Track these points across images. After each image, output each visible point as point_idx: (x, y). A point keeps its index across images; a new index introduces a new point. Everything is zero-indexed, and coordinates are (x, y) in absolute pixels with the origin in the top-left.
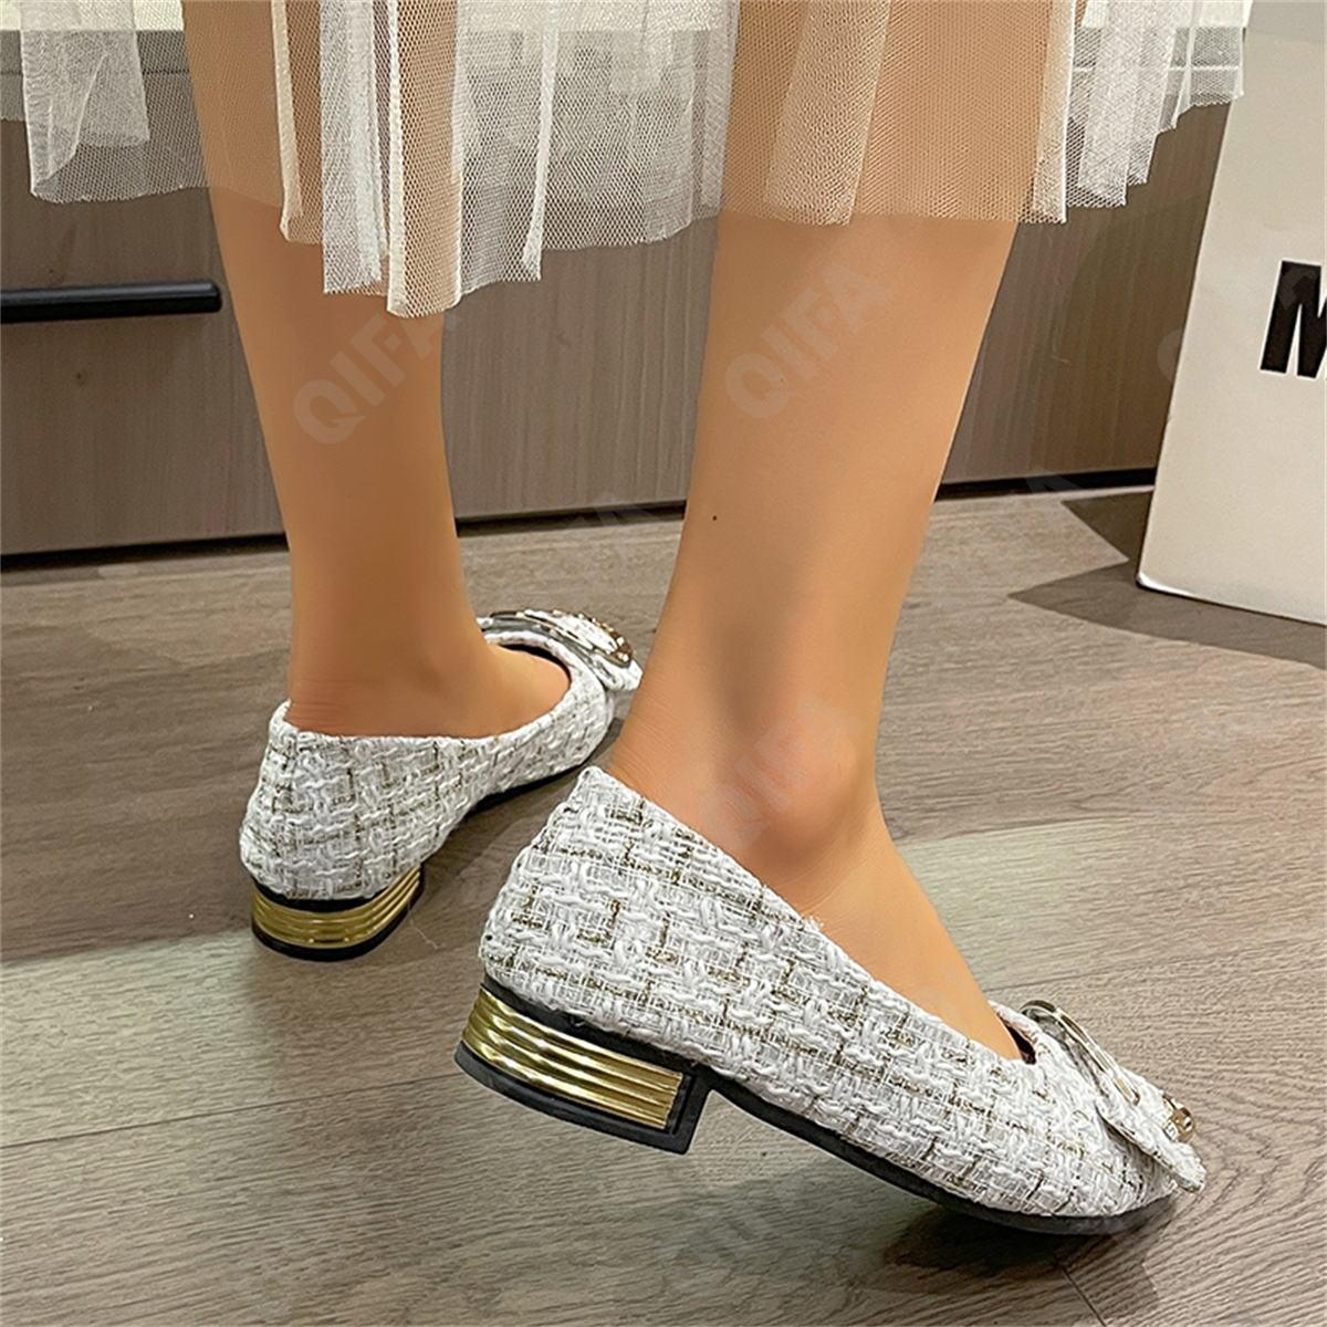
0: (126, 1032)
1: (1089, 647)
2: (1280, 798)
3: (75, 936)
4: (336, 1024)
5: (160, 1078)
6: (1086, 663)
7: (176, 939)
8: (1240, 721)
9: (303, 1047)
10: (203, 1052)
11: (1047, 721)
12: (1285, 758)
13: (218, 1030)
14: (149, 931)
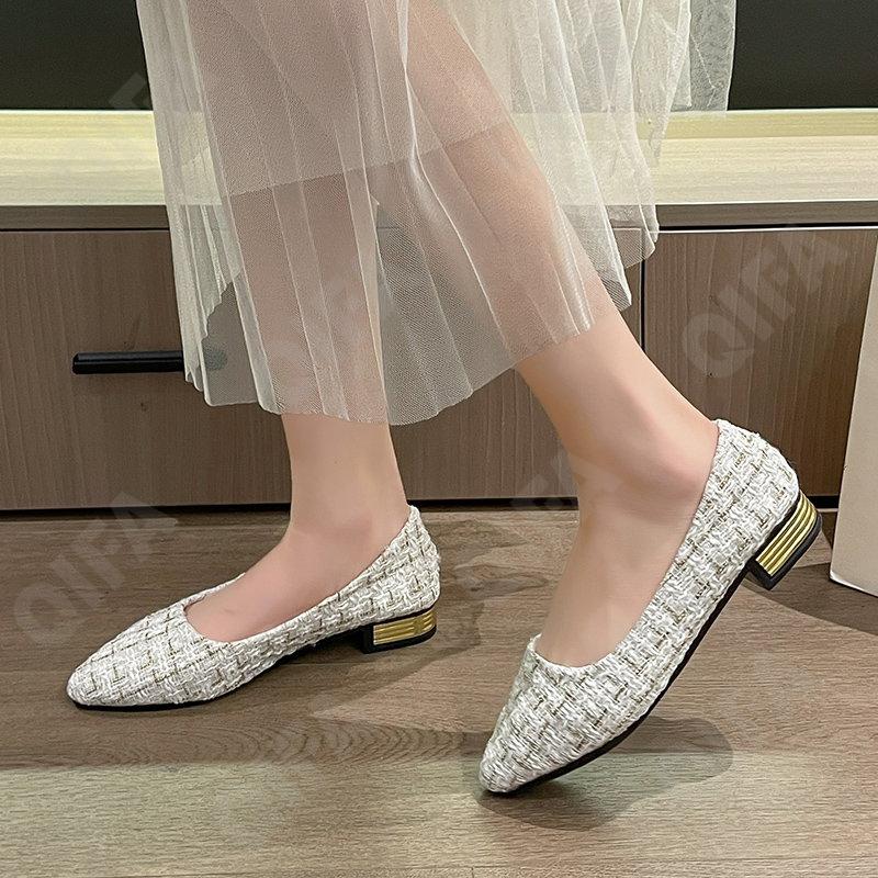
0: (15, 822)
1: (766, 626)
2: (841, 751)
3: (19, 757)
4: (135, 833)
5: (20, 853)
6: (757, 638)
7: (73, 766)
8: (844, 691)
9: (110, 845)
10: (52, 840)
11: (704, 678)
12: (862, 721)
13: (67, 828)
14: (62, 759)
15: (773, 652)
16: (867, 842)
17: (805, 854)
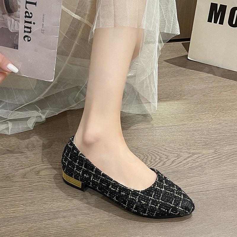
15: (176, 77)
16: (205, 119)
17: (191, 123)
